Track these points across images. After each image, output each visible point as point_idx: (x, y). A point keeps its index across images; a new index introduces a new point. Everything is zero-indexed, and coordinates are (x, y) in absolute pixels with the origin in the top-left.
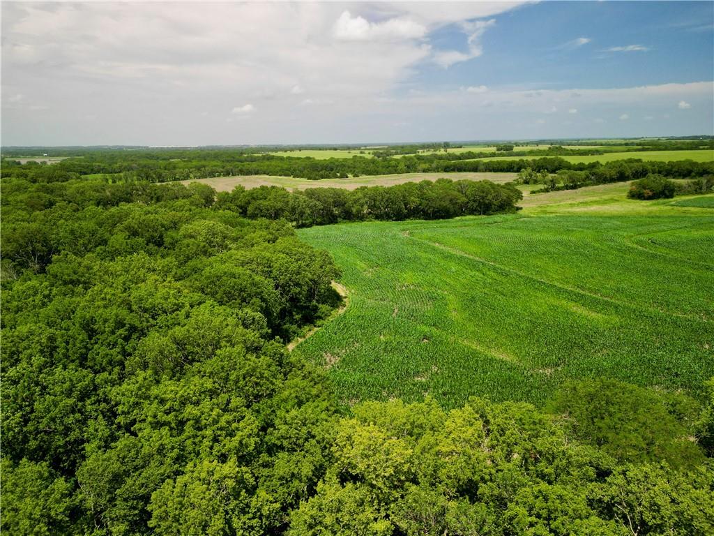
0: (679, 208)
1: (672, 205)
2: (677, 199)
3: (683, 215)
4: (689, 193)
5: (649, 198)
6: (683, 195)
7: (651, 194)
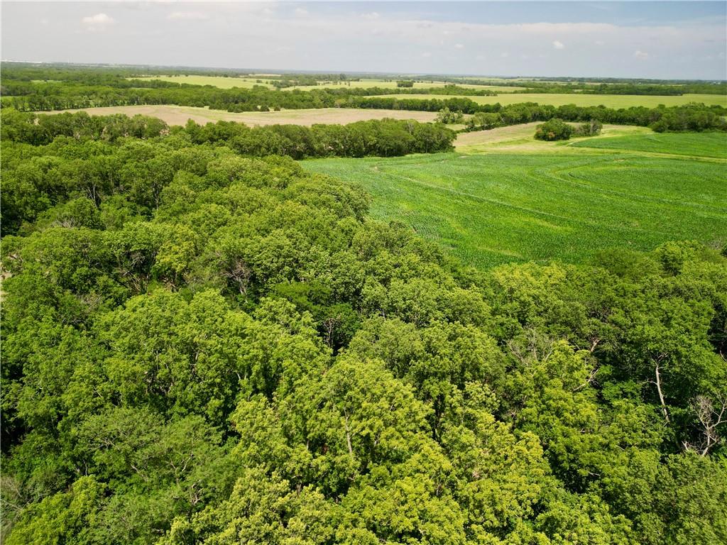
0: (578, 148)
1: (572, 146)
2: (573, 140)
3: (581, 154)
4: (581, 135)
5: (553, 139)
6: (577, 137)
7: (554, 136)
